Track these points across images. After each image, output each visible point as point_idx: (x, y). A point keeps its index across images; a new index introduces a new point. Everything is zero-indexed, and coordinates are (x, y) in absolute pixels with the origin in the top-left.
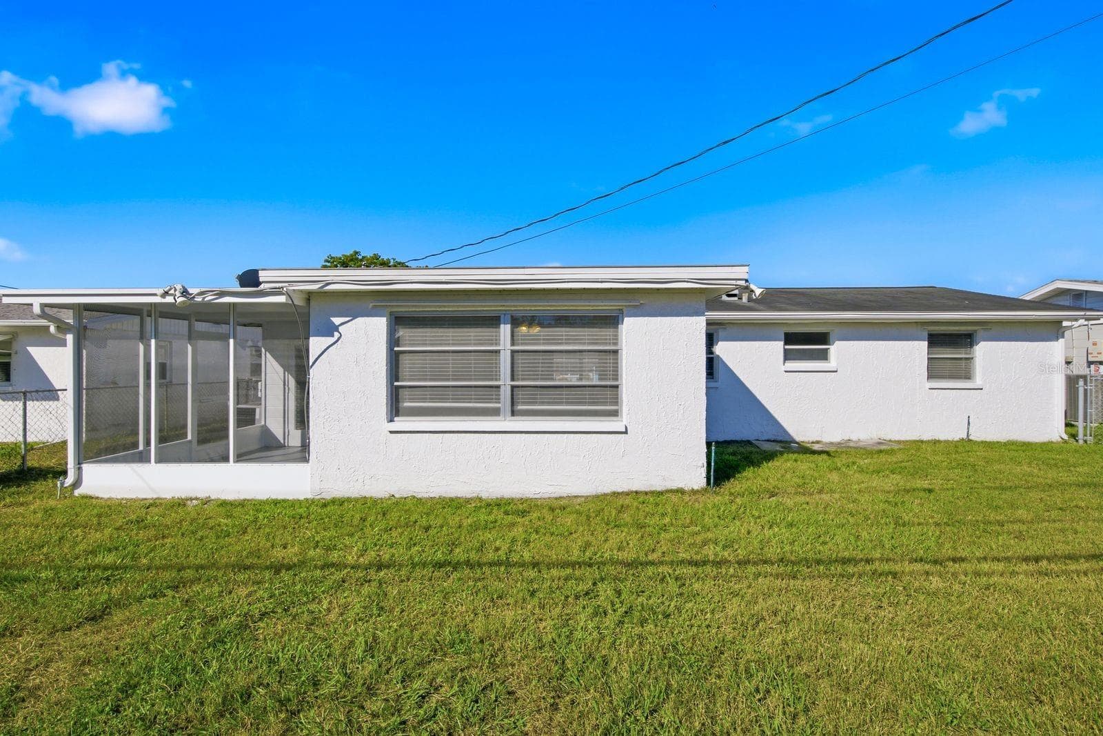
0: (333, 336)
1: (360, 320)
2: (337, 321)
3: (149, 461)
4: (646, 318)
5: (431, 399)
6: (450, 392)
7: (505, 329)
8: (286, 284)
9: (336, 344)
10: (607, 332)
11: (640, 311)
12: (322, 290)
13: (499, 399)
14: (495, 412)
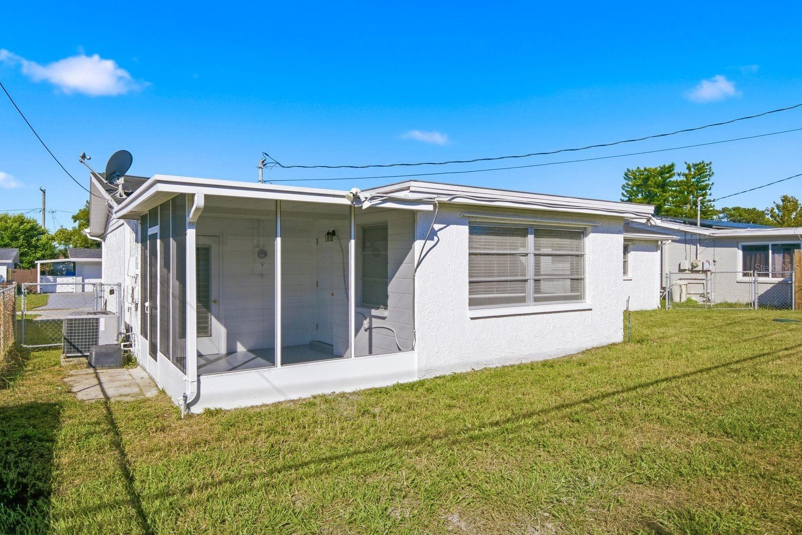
0: (433, 239)
1: (451, 226)
2: (437, 227)
3: (272, 362)
4: (600, 234)
5: (497, 291)
6: (495, 285)
7: (531, 238)
8: (436, 196)
9: (436, 246)
10: (574, 242)
11: (597, 230)
12: (449, 202)
13: (525, 290)
14: (522, 300)
